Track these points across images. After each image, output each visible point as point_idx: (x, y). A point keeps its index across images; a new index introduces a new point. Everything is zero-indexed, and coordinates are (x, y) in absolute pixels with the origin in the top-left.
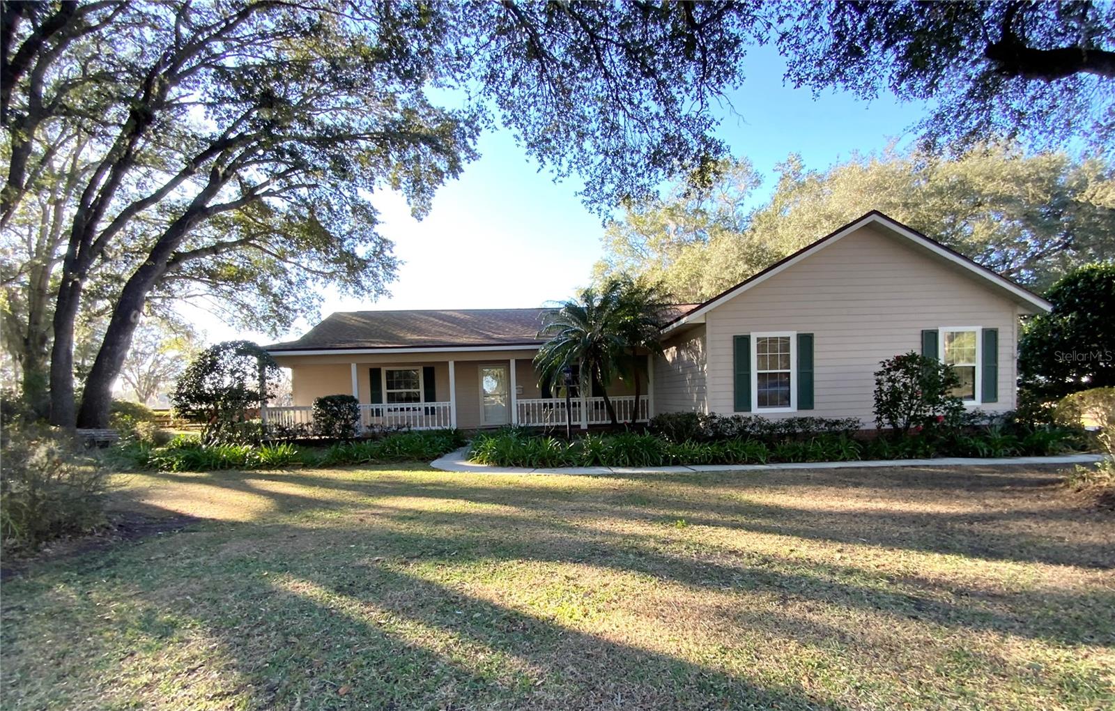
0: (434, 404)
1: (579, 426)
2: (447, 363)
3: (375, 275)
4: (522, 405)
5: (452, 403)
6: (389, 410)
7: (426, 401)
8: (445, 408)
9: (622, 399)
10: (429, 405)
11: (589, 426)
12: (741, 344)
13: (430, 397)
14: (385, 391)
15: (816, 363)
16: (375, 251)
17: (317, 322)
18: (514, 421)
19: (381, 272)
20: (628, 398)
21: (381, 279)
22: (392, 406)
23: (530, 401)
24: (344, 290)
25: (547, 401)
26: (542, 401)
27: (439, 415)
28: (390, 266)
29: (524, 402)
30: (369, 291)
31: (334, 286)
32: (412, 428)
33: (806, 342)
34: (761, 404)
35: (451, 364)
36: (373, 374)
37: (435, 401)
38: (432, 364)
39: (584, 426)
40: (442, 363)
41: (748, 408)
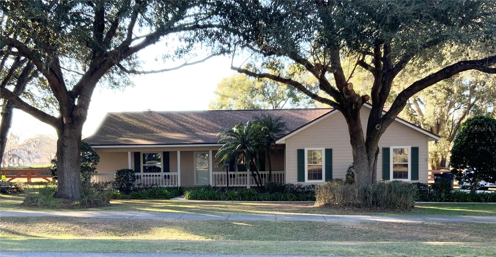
0: (169, 174)
1: (246, 187)
2: (176, 153)
4: (215, 175)
5: (179, 173)
6: (144, 176)
7: (165, 171)
8: (175, 175)
10: (167, 174)
11: (251, 187)
12: (301, 153)
13: (167, 169)
14: (142, 165)
15: (333, 161)
18: (211, 184)
22: (145, 174)
23: (220, 173)
27: (172, 179)
29: (216, 173)
32: (158, 186)
33: (329, 153)
34: (309, 179)
35: (179, 153)
36: (137, 155)
37: (169, 172)
38: (168, 153)
39: (248, 187)
40: (174, 152)
41: (304, 180)
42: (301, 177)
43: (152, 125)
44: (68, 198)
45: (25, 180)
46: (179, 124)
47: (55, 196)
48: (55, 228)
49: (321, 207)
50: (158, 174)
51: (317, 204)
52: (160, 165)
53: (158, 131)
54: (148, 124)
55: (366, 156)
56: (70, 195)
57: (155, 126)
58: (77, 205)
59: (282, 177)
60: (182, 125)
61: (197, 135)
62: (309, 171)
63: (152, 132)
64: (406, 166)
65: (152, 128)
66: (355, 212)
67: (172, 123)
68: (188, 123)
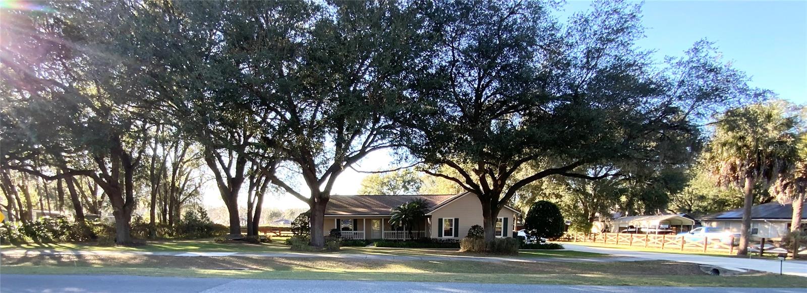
5: (364, 232)
7: (354, 230)
9: (415, 232)
10: (356, 232)
12: (440, 220)
14: (341, 226)
15: (458, 225)
18: (383, 237)
20: (417, 232)
22: (343, 232)
23: (388, 232)
25: (393, 232)
26: (392, 232)
27: (359, 235)
29: (386, 232)
32: (354, 239)
33: (457, 220)
34: (445, 235)
35: (364, 220)
36: (338, 221)
37: (357, 230)
38: (356, 220)
39: (404, 240)
40: (361, 219)
41: (442, 236)
42: (440, 235)
43: (345, 203)
44: (318, 246)
45: (273, 234)
46: (361, 203)
47: (309, 244)
48: (329, 264)
49: (464, 252)
50: (350, 232)
51: (461, 251)
52: (351, 227)
53: (350, 207)
54: (343, 203)
55: (491, 223)
56: (319, 244)
57: (347, 204)
58: (325, 250)
59: (429, 233)
60: (363, 204)
61: (373, 210)
62: (445, 231)
63: (346, 207)
64: (501, 228)
65: (345, 205)
66: (488, 255)
67: (356, 202)
68: (366, 202)
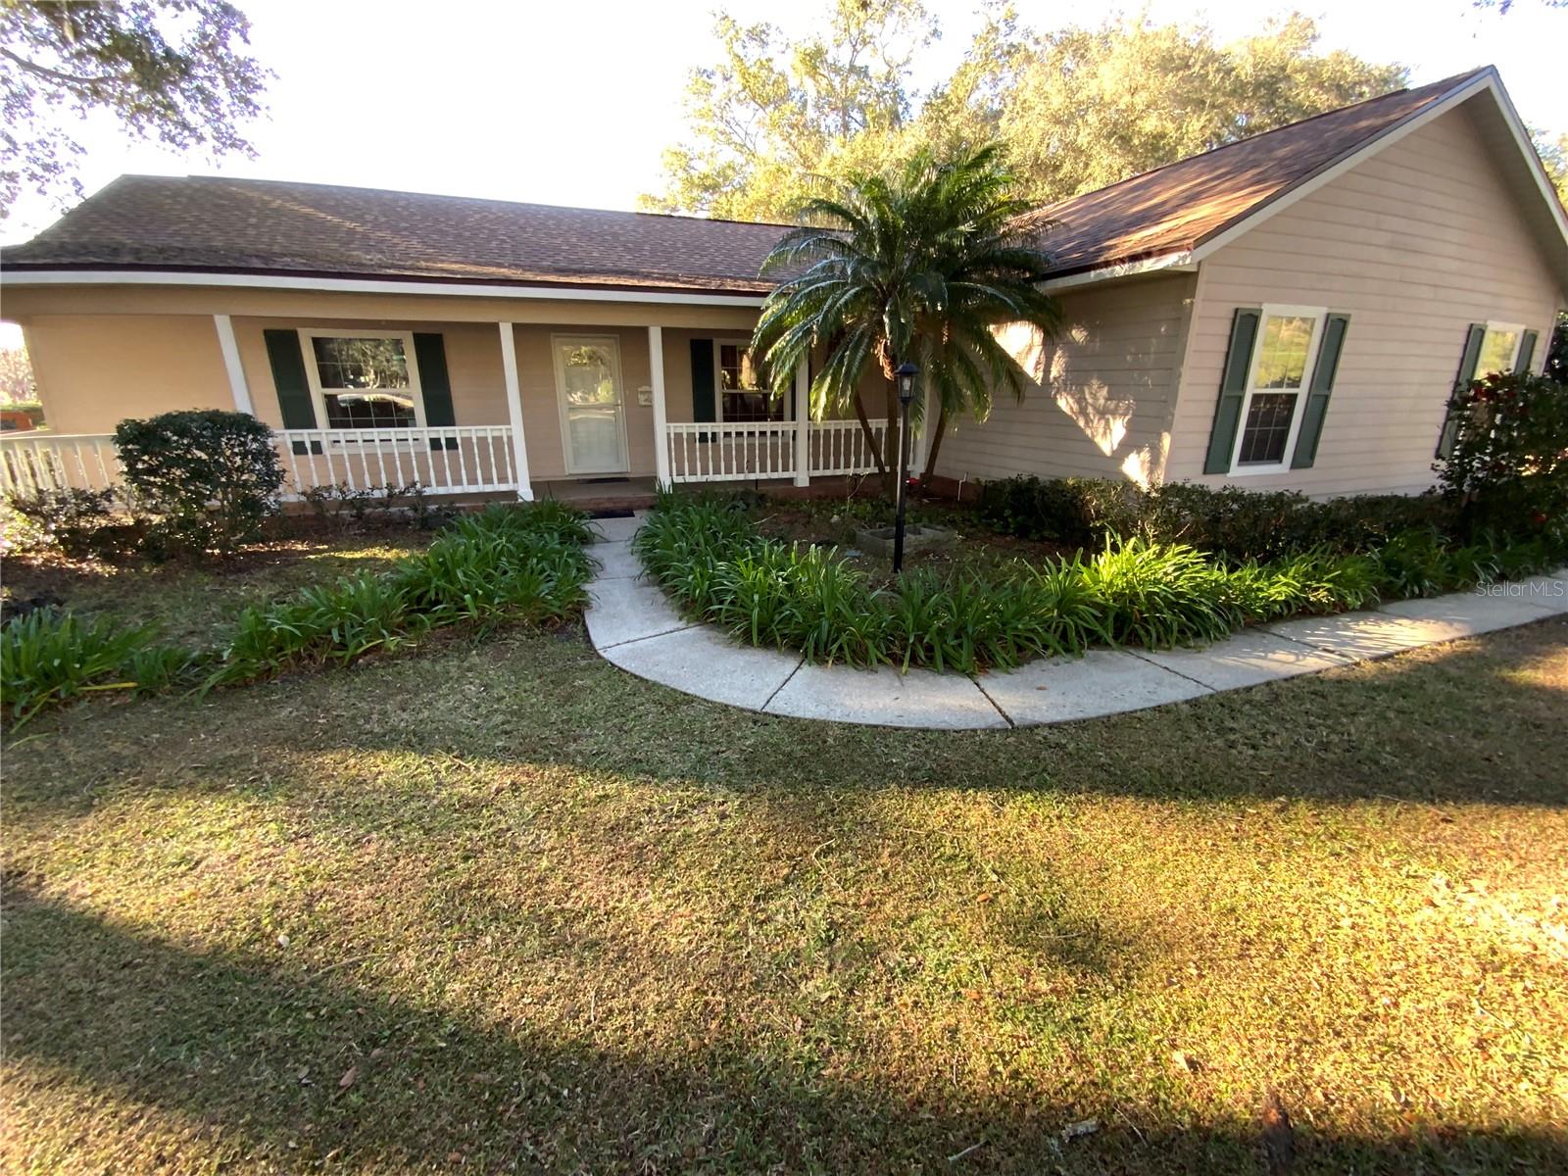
0: (456, 432)
1: (792, 480)
2: (494, 328)
3: (209, 100)
4: (678, 436)
5: (515, 428)
6: (337, 442)
7: (431, 423)
8: (497, 440)
10: (442, 433)
11: (812, 479)
13: (440, 411)
14: (317, 393)
16: (205, 36)
17: (74, 203)
18: (663, 472)
19: (221, 92)
21: (224, 109)
23: (695, 428)
24: (133, 129)
27: (484, 457)
28: (245, 81)
29: (683, 428)
30: (201, 139)
31: (104, 115)
34: (1243, 457)
35: (506, 333)
39: (802, 480)
41: (1226, 468)
